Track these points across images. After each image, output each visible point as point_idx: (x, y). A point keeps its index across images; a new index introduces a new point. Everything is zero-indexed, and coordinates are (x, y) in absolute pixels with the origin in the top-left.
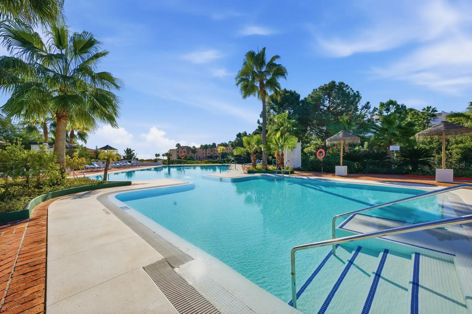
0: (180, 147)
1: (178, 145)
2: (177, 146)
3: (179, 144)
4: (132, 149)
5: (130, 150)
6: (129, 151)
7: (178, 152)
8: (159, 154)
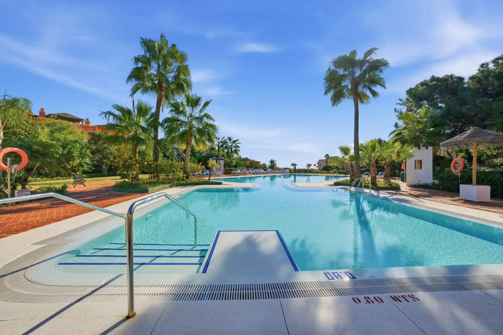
0: (329, 157)
1: (327, 156)
2: (325, 157)
3: (328, 154)
4: (275, 160)
5: (273, 160)
6: (272, 162)
7: (327, 162)
8: (311, 164)
